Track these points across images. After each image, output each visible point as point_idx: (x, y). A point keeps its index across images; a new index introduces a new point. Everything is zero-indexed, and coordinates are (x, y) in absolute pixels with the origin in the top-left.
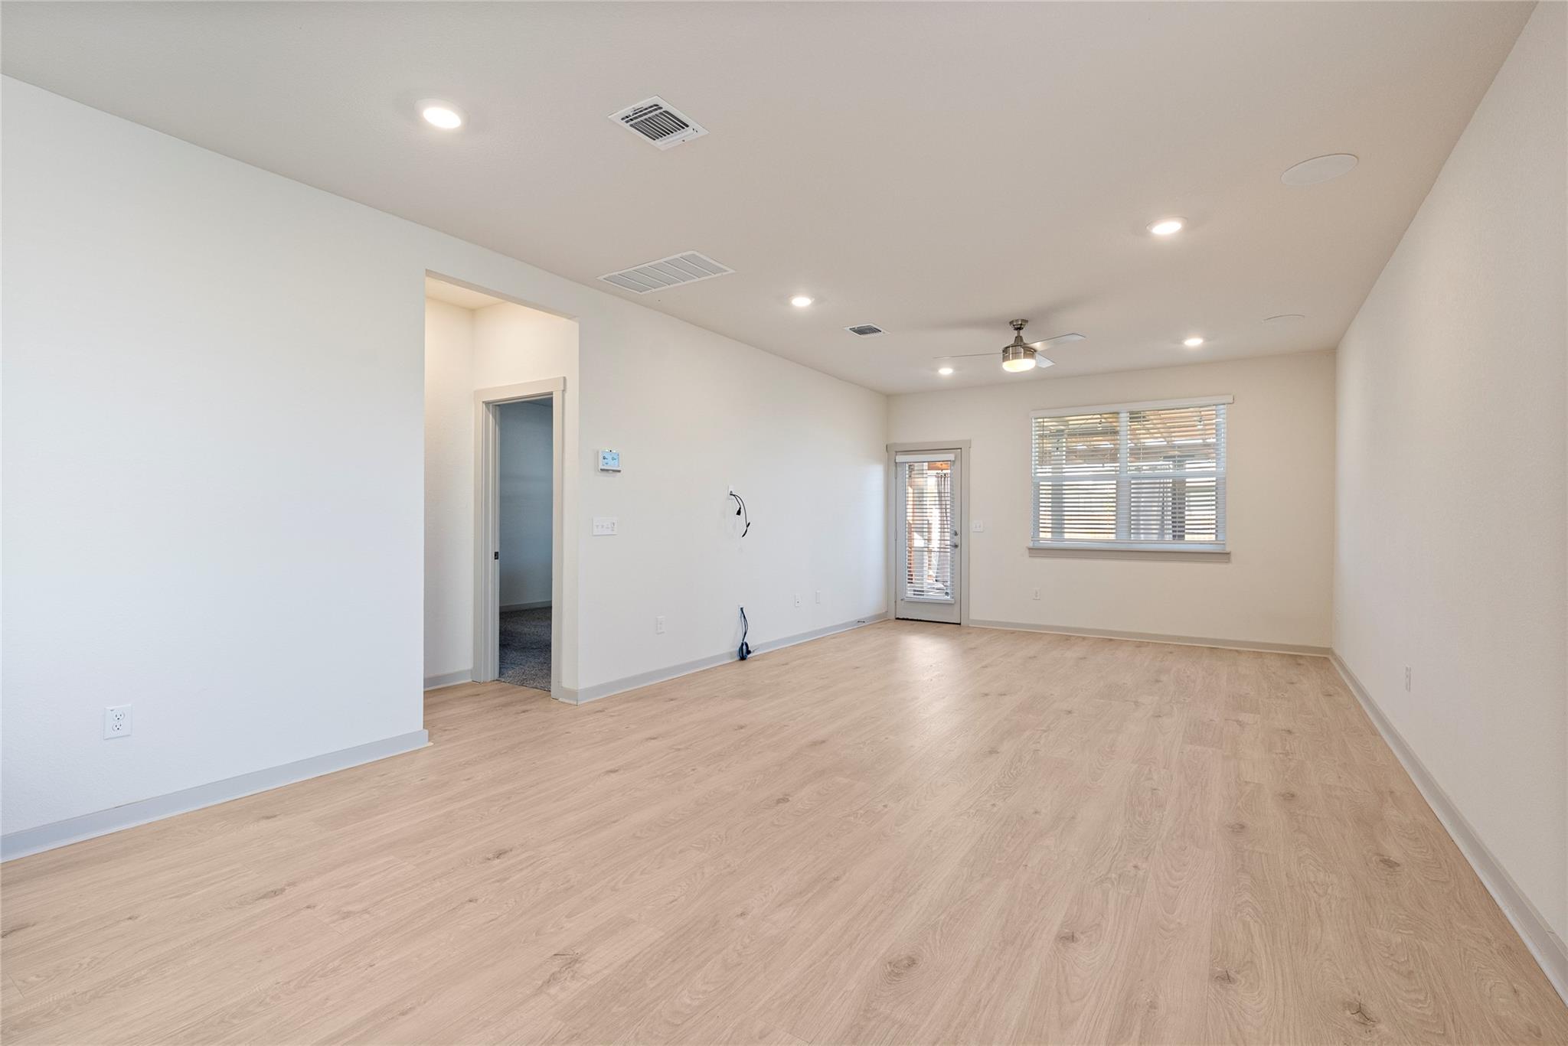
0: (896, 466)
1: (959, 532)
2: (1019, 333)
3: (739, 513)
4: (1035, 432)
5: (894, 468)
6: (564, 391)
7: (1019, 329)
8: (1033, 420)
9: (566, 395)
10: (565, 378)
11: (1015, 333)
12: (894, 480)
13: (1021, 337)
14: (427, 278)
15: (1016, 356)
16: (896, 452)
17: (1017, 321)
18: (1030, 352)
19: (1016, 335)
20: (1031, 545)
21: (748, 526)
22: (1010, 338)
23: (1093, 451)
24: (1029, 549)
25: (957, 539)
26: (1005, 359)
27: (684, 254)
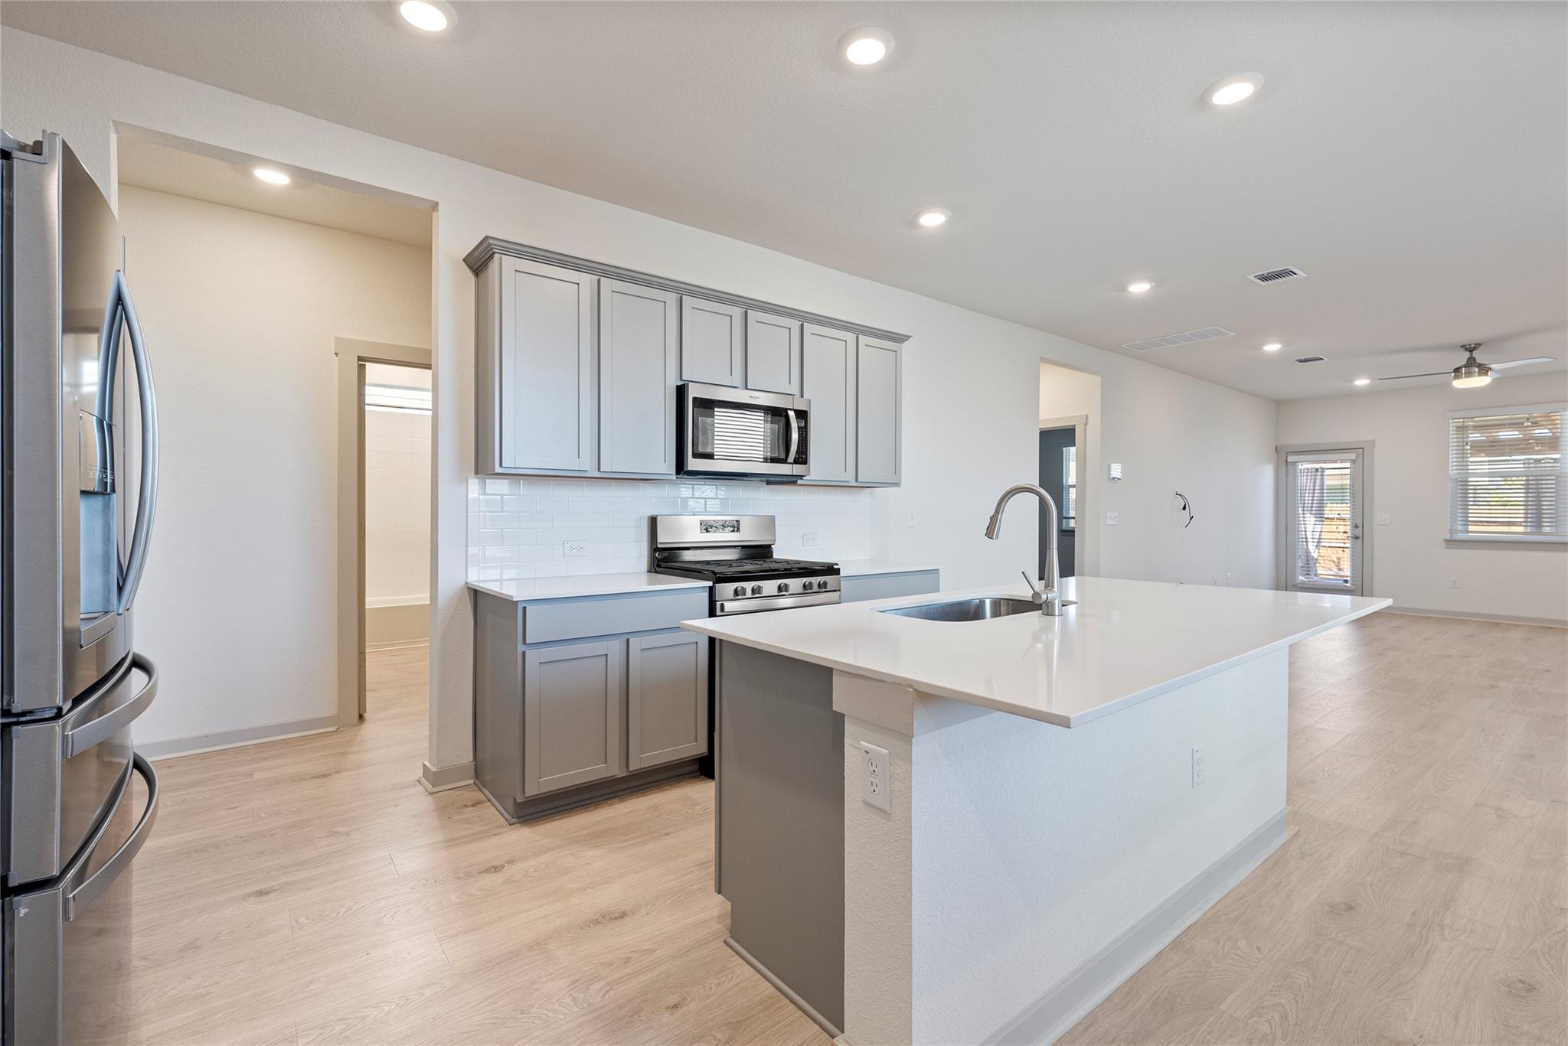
0: (1287, 466)
1: (1360, 525)
2: (1471, 354)
3: (1184, 508)
4: (1452, 428)
5: (1285, 467)
6: (1086, 424)
7: (1471, 351)
8: (1451, 421)
9: (1087, 427)
10: (1087, 416)
11: (1467, 355)
12: (1285, 477)
13: (1474, 358)
14: (1041, 364)
15: (1469, 374)
16: (1287, 453)
17: (1470, 345)
18: (1484, 370)
19: (1469, 356)
20: (1448, 537)
21: (1191, 519)
22: (1463, 358)
23: (1493, 442)
24: (1446, 541)
25: (1358, 532)
26: (1455, 378)
27: (1207, 329)
